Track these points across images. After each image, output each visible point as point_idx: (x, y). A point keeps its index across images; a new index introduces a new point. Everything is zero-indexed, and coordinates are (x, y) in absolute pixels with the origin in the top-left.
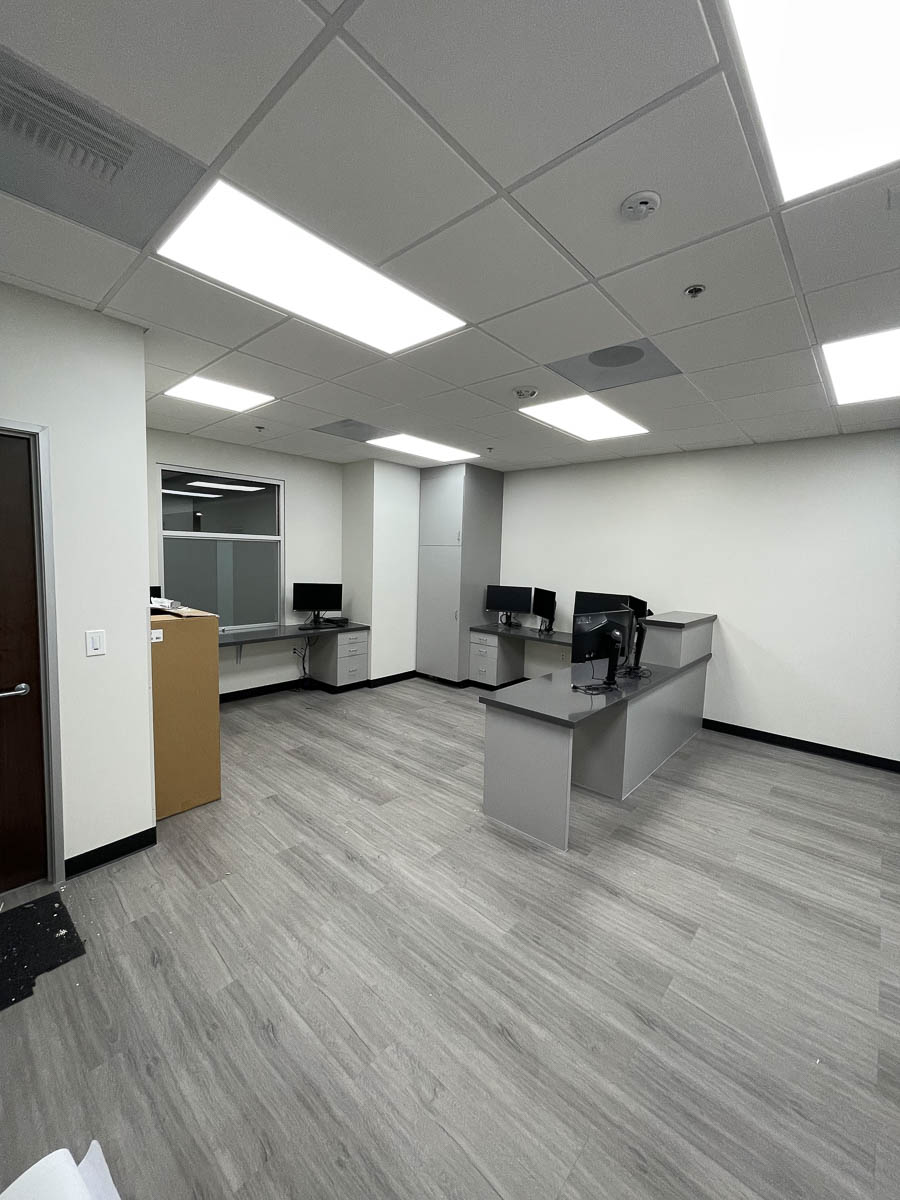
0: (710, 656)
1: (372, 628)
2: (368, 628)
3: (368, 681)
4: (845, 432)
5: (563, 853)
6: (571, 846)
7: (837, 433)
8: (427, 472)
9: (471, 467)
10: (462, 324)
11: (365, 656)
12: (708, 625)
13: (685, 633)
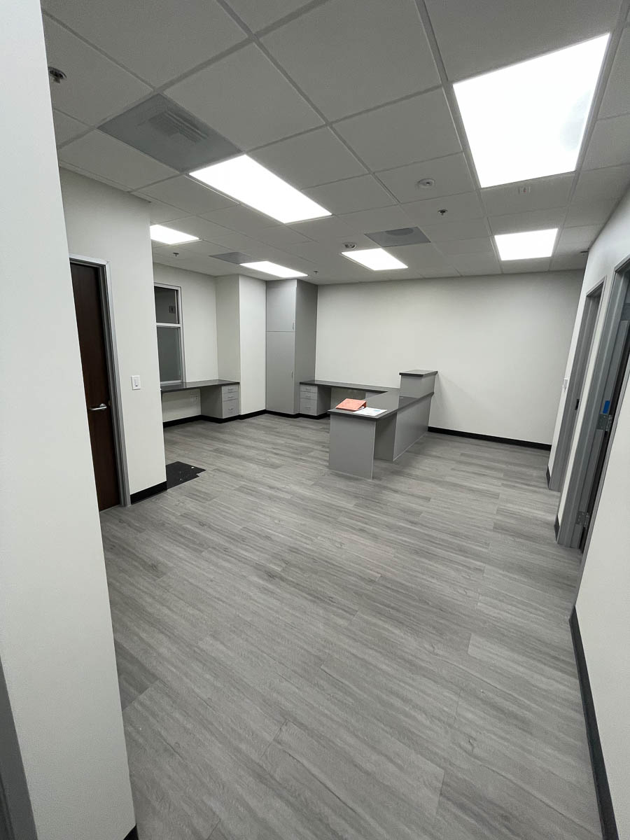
0: (433, 393)
1: (241, 384)
2: (238, 383)
3: (240, 416)
4: (505, 272)
5: (370, 480)
6: (373, 478)
7: (500, 273)
8: (271, 284)
9: (300, 282)
10: (330, 214)
11: (237, 400)
12: (432, 377)
13: (423, 380)
